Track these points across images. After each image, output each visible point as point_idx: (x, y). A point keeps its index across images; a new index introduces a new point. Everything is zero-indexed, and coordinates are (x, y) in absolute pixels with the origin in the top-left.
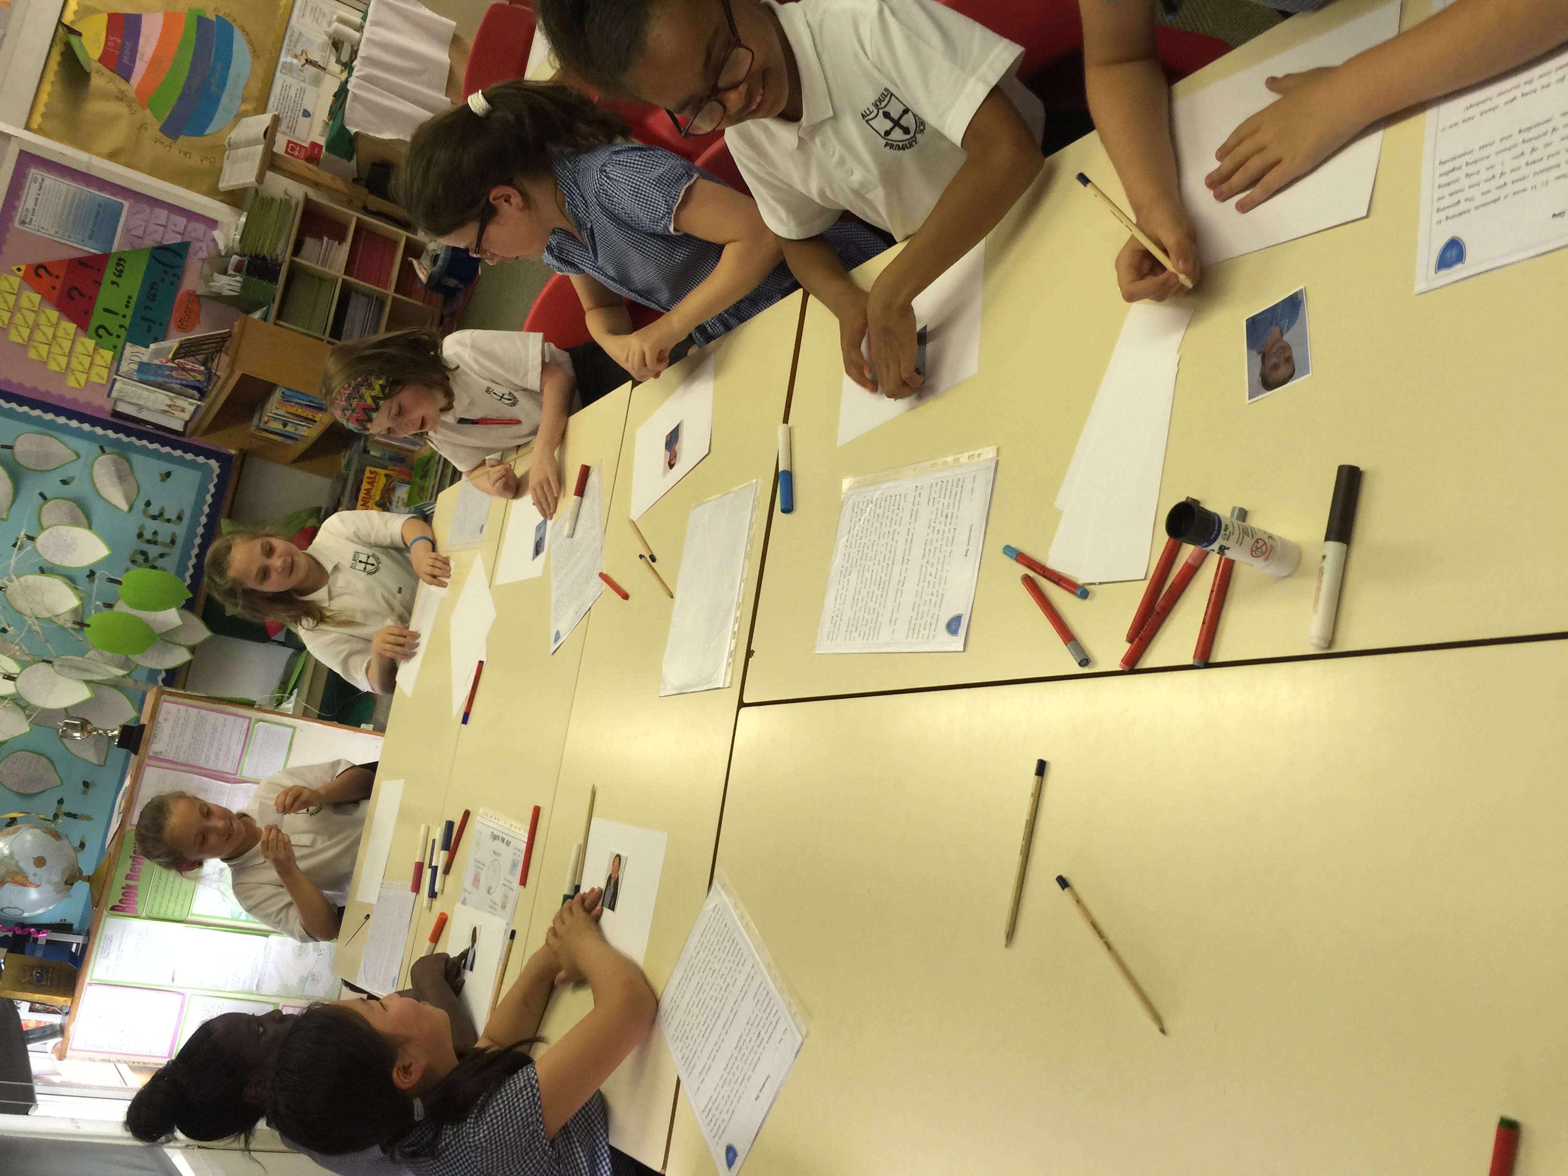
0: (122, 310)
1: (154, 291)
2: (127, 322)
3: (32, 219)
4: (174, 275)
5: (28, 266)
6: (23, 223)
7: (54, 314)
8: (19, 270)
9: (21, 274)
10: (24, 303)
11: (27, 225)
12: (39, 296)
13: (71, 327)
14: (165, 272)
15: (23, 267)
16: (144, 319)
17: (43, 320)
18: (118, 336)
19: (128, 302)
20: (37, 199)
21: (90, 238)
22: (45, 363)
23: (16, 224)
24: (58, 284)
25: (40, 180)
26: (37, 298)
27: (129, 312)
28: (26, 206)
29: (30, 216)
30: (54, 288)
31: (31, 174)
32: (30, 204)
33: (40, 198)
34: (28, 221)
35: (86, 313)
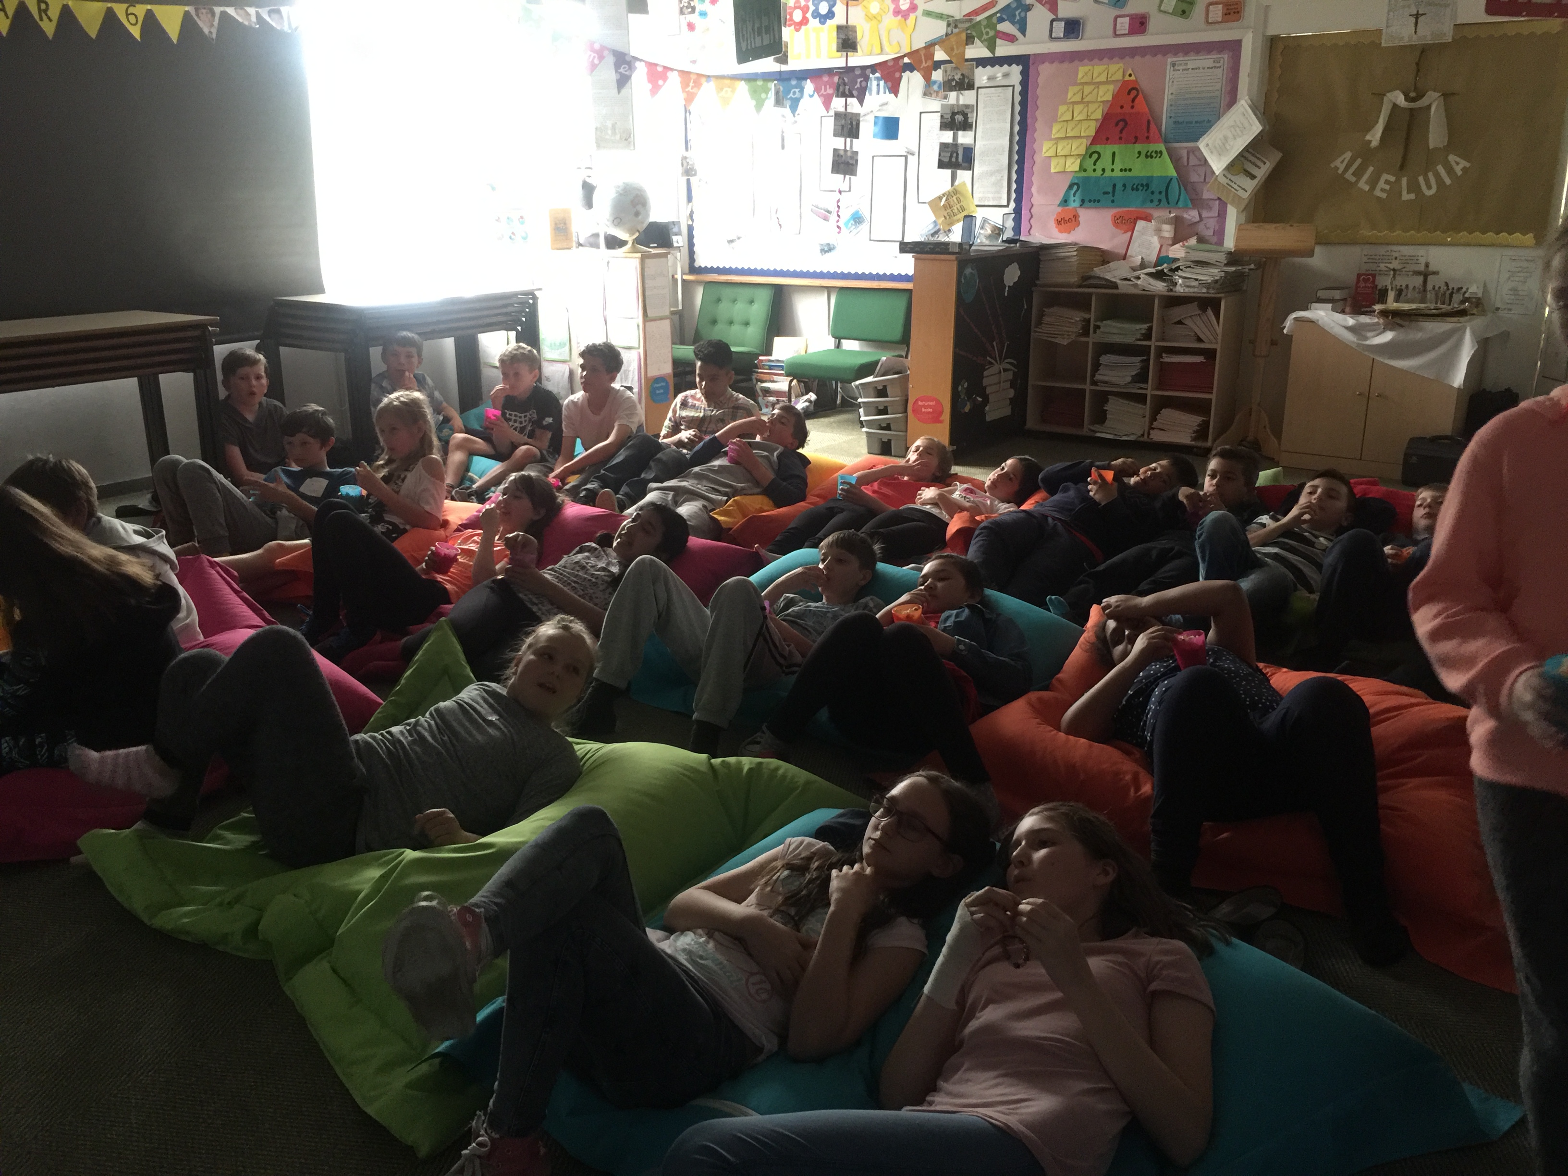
0: (1118, 166)
1: (1141, 188)
2: (1108, 173)
3: (1179, 70)
4: (1160, 201)
5: (1136, 81)
6: (1174, 65)
7: (1099, 115)
8: (1130, 75)
9: (1127, 78)
10: (1103, 89)
11: (1172, 68)
12: (1110, 99)
13: (1092, 132)
14: (1160, 193)
15: (1133, 78)
16: (1114, 186)
17: (1092, 107)
18: (1094, 170)
19: (1125, 170)
20: (1199, 68)
21: (1175, 122)
22: (1056, 121)
23: (1169, 60)
24: (1127, 109)
25: (1218, 65)
26: (1109, 97)
27: (1117, 173)
28: (1189, 62)
29: (1181, 68)
30: (1122, 107)
31: (1222, 56)
32: (1191, 65)
33: (1201, 70)
34: (1176, 67)
35: (1107, 139)
